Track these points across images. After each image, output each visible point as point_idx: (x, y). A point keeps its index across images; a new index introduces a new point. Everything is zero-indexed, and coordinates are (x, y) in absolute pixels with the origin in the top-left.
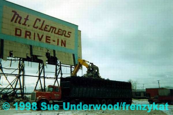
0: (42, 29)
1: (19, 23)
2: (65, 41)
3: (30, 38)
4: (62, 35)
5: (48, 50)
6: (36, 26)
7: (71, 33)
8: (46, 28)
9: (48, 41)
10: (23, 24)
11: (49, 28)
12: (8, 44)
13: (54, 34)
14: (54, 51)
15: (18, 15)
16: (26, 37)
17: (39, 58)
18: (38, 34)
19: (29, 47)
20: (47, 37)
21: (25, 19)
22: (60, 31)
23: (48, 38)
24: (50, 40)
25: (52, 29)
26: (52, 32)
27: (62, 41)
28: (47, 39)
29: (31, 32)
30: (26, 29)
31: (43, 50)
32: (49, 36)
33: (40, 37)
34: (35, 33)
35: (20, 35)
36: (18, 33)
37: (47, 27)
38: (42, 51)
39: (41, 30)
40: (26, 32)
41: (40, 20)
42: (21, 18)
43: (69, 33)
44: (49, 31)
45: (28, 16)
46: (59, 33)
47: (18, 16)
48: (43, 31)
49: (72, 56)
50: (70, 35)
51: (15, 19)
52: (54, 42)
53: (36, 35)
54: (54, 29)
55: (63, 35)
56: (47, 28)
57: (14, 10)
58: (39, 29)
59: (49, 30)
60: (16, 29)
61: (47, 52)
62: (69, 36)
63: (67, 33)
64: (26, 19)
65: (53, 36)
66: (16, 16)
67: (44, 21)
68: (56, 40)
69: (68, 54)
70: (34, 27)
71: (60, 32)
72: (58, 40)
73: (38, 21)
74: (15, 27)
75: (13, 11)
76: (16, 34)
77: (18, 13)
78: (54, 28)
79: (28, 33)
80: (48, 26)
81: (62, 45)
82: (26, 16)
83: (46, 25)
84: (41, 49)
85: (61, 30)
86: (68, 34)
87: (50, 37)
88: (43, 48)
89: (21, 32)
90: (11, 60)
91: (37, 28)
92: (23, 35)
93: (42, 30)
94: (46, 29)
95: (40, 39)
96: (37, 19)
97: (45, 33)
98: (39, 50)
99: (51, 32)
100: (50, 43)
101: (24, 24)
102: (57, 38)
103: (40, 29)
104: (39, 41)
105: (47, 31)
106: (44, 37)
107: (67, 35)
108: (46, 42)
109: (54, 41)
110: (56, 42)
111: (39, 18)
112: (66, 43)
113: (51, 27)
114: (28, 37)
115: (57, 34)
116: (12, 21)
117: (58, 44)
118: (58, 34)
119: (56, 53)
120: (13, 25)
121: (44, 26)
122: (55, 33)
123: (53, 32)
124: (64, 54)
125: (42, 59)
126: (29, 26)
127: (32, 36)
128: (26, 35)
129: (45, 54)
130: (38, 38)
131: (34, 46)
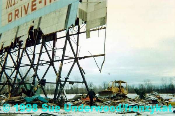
1: (11, 5)
3: (18, 17)
9: (34, 7)
10: (13, 5)
12: (4, 36)
14: (40, 19)
16: (15, 18)
18: (25, 6)
19: (17, 29)
20: (32, 2)
24: (35, 4)
28: (32, 6)
29: (19, 8)
30: (15, 8)
31: (28, 25)
33: (26, 9)
34: (22, 7)
35: (12, 20)
36: (10, 18)
38: (27, 27)
40: (16, 11)
51: (8, 6)
52: (40, 4)
60: (9, 15)
69: (60, 11)
76: (9, 21)
79: (17, 13)
87: (35, 1)
88: (28, 22)
89: (12, 16)
98: (25, 28)
100: (36, 8)
104: (25, 15)
106: (30, 6)
108: (33, 10)
109: (40, 2)
110: (43, 2)
114: (17, 17)
116: (6, 9)
117: (45, 4)
119: (42, 20)
120: (7, 13)
126: (17, 3)
127: (20, 14)
128: (15, 16)
130: (24, 11)
131: (21, 25)
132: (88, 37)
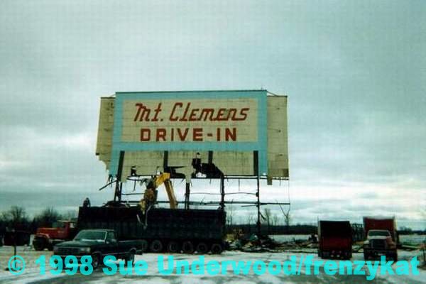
0: (186, 118)
1: (147, 119)
2: (234, 130)
3: (164, 140)
4: (226, 119)
5: (198, 154)
6: (174, 117)
7: (247, 109)
8: (192, 114)
9: (197, 137)
10: (153, 120)
11: (198, 114)
12: (130, 157)
13: (210, 121)
14: (211, 153)
15: (145, 108)
16: (158, 140)
17: (178, 171)
18: (179, 130)
19: (163, 155)
20: (195, 130)
21: (155, 110)
22: (222, 112)
23: (197, 133)
24: (201, 135)
25: (205, 113)
26: (205, 120)
27: (227, 131)
28: (195, 135)
29: (167, 128)
30: (158, 126)
31: (187, 155)
32: (200, 127)
33: (183, 135)
34: (173, 130)
35: (148, 139)
36: (146, 136)
37: (195, 112)
38: (185, 157)
39: (183, 122)
40: (159, 131)
41: (181, 105)
42: (149, 111)
43: (244, 112)
44: (199, 119)
45: (160, 105)
46: (221, 117)
47: (146, 110)
48: (188, 122)
49: (252, 156)
50: (246, 115)
51: (139, 117)
52: (210, 137)
53: (175, 132)
54: (210, 113)
55: (230, 119)
56: (195, 115)
57: (138, 102)
58: (181, 120)
59: (199, 117)
60: (143, 131)
61: (195, 157)
62: (243, 117)
63: (239, 111)
64: (158, 110)
65: (208, 126)
66: (142, 110)
67: (189, 104)
68: (215, 133)
69: (242, 154)
70: (171, 119)
71: (222, 115)
72: (219, 130)
73: (178, 107)
74: (140, 128)
75: (137, 105)
76: (142, 139)
77: (144, 105)
78: (207, 111)
79: (161, 133)
80: (198, 110)
81: (227, 139)
82: (158, 105)
83: (193, 110)
84: (184, 154)
85: (224, 110)
86: (242, 113)
87: (201, 130)
88: (188, 151)
89: (149, 135)
90: (135, 180)
91: (176, 119)
92: (153, 137)
93: (186, 120)
94: (193, 117)
95: (183, 138)
96: (177, 104)
97: (192, 125)
98: (181, 157)
99: (202, 119)
100: (201, 140)
101: (155, 119)
102: (216, 128)
103: (183, 119)
104: (180, 141)
105: (195, 120)
106: (191, 133)
107: (238, 115)
108: (195, 139)
109: (210, 135)
110: (215, 136)
111: (179, 101)
112: (237, 133)
113: (204, 110)
114: (161, 139)
115: (215, 119)
116: (135, 120)
117: (219, 139)
118: (218, 119)
119: (215, 155)
120: (137, 126)
121: (189, 113)
122: (211, 119)
123: (208, 119)
124: (231, 155)
125: (183, 173)
126: (162, 120)
127: (168, 136)
128: (158, 136)
129: (191, 161)
130: (178, 136)
131: (171, 152)
132: (270, 183)
